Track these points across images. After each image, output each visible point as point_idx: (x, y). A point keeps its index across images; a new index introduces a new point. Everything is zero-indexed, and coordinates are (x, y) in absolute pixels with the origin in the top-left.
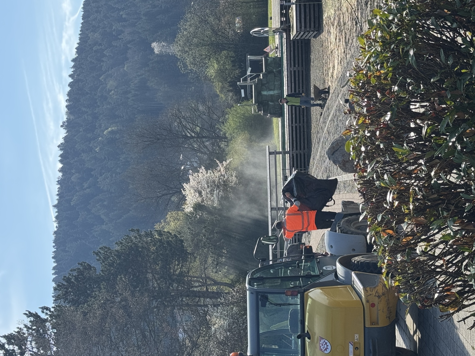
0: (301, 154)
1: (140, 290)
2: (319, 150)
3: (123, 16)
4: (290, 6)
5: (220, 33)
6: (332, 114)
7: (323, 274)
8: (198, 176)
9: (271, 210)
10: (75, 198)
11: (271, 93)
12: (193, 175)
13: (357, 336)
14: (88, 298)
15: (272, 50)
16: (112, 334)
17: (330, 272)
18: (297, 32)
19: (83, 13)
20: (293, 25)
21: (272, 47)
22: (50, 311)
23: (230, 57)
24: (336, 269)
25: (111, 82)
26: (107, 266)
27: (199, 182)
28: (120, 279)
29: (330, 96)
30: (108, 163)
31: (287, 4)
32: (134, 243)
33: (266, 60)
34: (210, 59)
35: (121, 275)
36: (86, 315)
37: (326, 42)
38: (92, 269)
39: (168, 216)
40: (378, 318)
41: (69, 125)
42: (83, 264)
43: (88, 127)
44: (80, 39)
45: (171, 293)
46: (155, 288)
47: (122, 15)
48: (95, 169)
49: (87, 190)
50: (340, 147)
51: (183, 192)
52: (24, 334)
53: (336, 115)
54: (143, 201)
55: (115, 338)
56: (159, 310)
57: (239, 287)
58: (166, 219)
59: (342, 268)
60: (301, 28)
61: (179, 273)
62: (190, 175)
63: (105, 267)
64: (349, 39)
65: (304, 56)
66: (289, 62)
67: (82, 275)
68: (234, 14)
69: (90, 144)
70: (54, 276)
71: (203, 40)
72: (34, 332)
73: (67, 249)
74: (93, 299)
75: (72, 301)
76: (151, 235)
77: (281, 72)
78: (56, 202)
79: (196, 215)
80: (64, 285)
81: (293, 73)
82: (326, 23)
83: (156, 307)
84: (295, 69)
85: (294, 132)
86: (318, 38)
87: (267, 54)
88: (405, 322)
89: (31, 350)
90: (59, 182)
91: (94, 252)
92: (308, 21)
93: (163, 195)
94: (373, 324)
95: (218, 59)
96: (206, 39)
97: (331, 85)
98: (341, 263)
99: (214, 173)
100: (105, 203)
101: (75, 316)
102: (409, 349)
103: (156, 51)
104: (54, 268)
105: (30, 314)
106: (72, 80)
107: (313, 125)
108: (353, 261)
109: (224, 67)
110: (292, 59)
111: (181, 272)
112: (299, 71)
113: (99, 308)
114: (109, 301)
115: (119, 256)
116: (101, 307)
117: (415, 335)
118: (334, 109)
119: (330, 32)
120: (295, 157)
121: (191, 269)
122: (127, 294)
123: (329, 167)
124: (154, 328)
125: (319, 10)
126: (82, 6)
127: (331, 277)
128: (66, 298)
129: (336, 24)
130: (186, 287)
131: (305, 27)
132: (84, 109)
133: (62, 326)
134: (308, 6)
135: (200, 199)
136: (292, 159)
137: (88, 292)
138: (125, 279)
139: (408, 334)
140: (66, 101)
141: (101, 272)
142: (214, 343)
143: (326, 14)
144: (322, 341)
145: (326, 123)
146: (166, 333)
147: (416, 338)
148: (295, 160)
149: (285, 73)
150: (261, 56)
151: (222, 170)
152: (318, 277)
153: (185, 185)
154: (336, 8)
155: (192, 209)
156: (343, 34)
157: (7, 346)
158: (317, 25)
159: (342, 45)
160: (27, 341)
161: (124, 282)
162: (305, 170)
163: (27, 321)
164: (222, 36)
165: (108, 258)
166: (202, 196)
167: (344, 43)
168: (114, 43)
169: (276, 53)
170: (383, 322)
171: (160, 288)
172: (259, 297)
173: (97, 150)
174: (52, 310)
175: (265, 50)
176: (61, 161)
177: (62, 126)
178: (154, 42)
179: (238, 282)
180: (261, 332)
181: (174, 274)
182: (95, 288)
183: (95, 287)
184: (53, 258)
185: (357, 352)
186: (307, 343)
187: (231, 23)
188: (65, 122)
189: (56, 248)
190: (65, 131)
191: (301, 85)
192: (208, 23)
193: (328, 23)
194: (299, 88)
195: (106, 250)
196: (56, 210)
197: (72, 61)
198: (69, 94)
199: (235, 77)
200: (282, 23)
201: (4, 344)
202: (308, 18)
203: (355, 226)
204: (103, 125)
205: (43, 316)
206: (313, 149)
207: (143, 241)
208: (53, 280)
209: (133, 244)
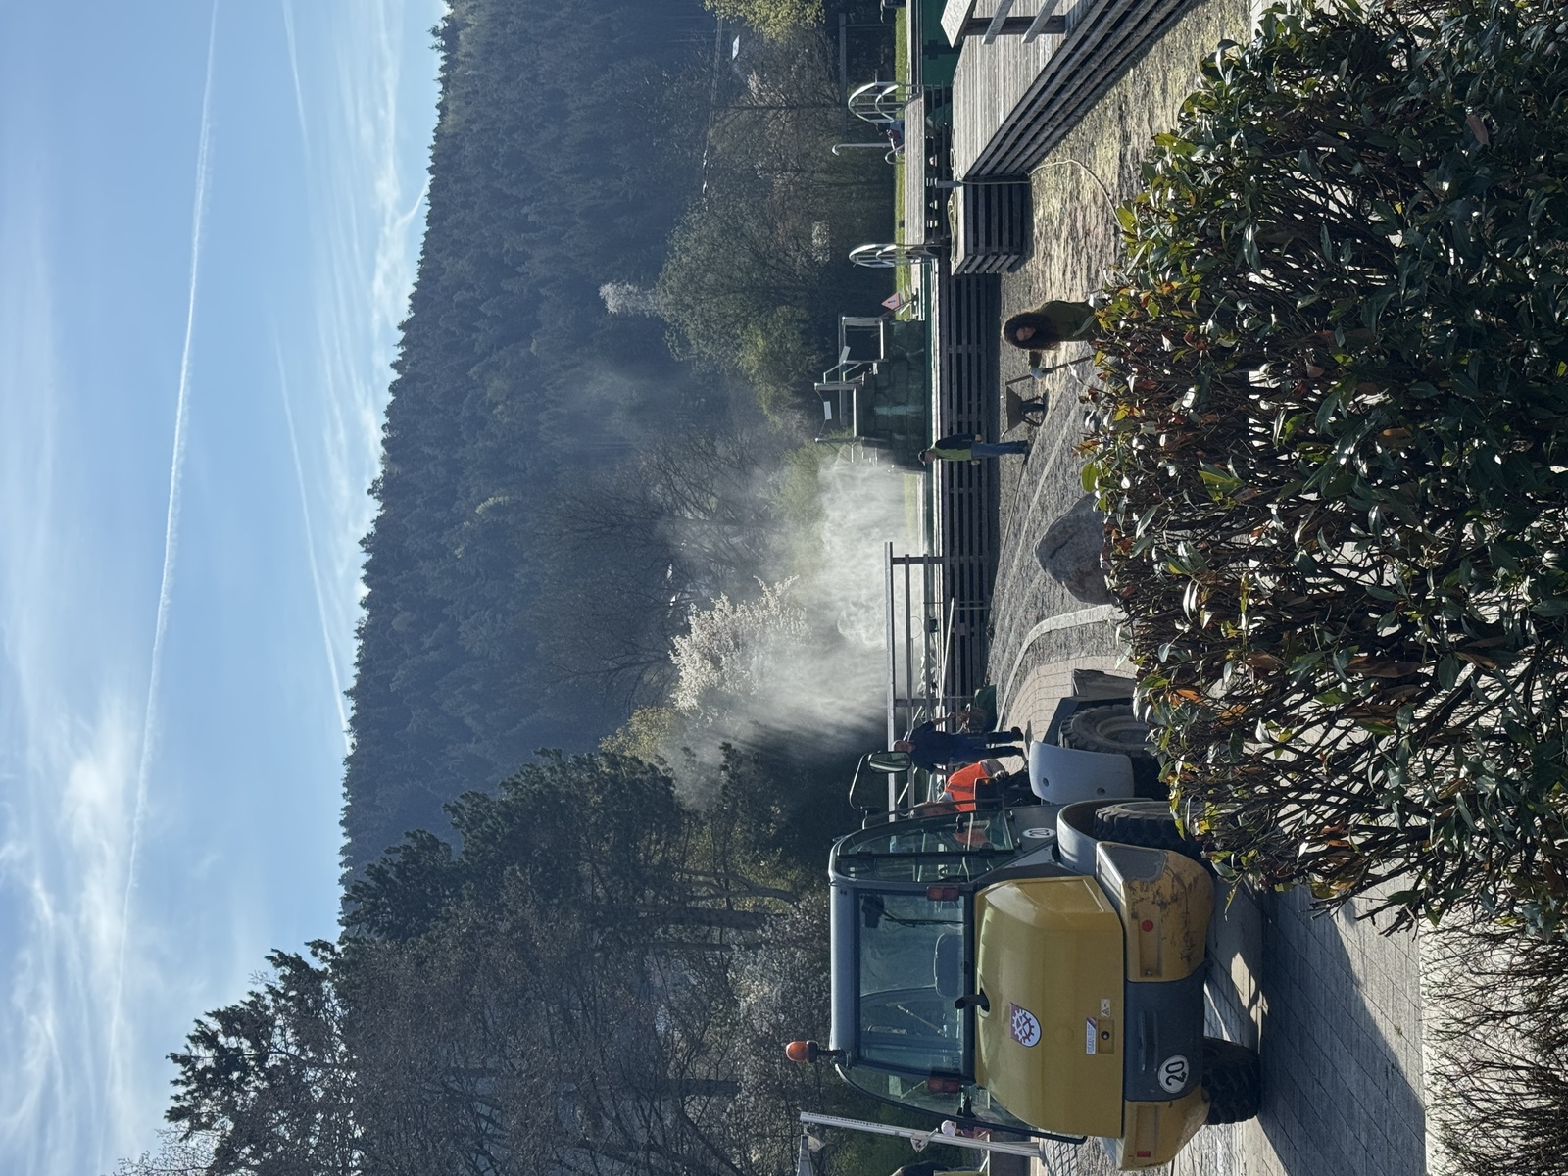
0: (971, 566)
1: (560, 903)
2: (1019, 552)
3: (531, 218)
4: (949, 191)
5: (773, 262)
6: (1051, 460)
7: (1022, 848)
8: (713, 619)
9: (895, 705)
10: (400, 673)
11: (900, 410)
12: (698, 616)
13: (1105, 1004)
14: (428, 920)
15: (904, 304)
16: (487, 1012)
17: (1040, 845)
18: (967, 254)
19: (430, 208)
20: (956, 238)
21: (904, 298)
22: (333, 953)
23: (798, 321)
24: (1056, 836)
25: (496, 383)
26: (478, 842)
27: (715, 634)
28: (510, 874)
29: (1048, 415)
30: (484, 586)
31: (944, 185)
32: (548, 785)
33: (888, 329)
34: (745, 327)
35: (513, 864)
36: (423, 963)
37: (1040, 280)
38: (441, 847)
39: (634, 719)
40: (1159, 959)
41: (388, 490)
42: (419, 835)
43: (437, 493)
44: (421, 273)
45: (637, 913)
46: (598, 899)
47: (527, 215)
48: (452, 602)
49: (432, 653)
50: (1071, 537)
51: (672, 657)
52: (267, 1008)
53: (1062, 462)
54: (571, 681)
55: (494, 1023)
56: (606, 957)
57: (810, 901)
58: (630, 726)
59: (1071, 832)
60: (976, 245)
61: (660, 862)
62: (691, 614)
63: (474, 845)
64: (1097, 272)
65: (982, 317)
66: (945, 333)
67: (415, 862)
68: (809, 213)
69: (440, 536)
70: (344, 870)
71: (731, 278)
72: (291, 1003)
73: (378, 802)
74: (441, 924)
75: (388, 929)
76: (593, 767)
77: (925, 359)
78: (352, 683)
79: (704, 717)
80: (369, 887)
81: (954, 360)
82: (1041, 234)
83: (600, 948)
84: (960, 351)
85: (956, 509)
86: (1018, 272)
87: (890, 315)
88: (1228, 974)
89: (284, 1050)
90: (361, 633)
91: (446, 805)
92: (994, 227)
93: (624, 666)
94: (1146, 974)
95: (766, 325)
96: (738, 274)
97: (1050, 389)
98: (1067, 820)
99: (751, 611)
100: (476, 687)
101: (396, 966)
102: (1238, 1042)
103: (612, 306)
104: (344, 850)
105: (281, 960)
106: (399, 377)
107: (1005, 490)
108: (1099, 816)
109: (781, 347)
110: (954, 324)
111: (665, 862)
112: (969, 355)
113: (456, 947)
114: (482, 928)
115: (508, 817)
116: (460, 944)
117: (1254, 1008)
118: (1057, 447)
119: (1049, 255)
120: (957, 573)
121: (691, 853)
122: (527, 912)
123: (1043, 594)
124: (595, 999)
125: (1022, 201)
126: (427, 190)
127: (1044, 857)
128: (374, 921)
129: (1064, 235)
130: (677, 898)
131: (988, 243)
132: (427, 450)
133: (362, 990)
134: (994, 191)
135: (715, 677)
136: (949, 576)
137: (430, 906)
138: (524, 874)
139: (1236, 1007)
140: (383, 428)
141: (463, 857)
142: (744, 1040)
143: (1041, 211)
144: (1019, 1015)
145: (1036, 483)
146: (626, 1014)
147: (1256, 1014)
148: (957, 580)
149: (936, 360)
150: (873, 319)
151: (772, 603)
152: (1011, 854)
153: (677, 640)
154: (1067, 195)
155: (694, 701)
156: (1084, 259)
157: (222, 1039)
158: (1017, 240)
159: (1080, 288)
160: (274, 1027)
161: (521, 881)
162: (981, 604)
163: (275, 976)
164: (778, 269)
165: (481, 821)
166: (721, 669)
167: (1085, 283)
168: (506, 285)
169: (914, 311)
170: (1172, 970)
171: (611, 899)
172: (862, 902)
173: (458, 552)
174: (338, 948)
175: (885, 303)
176: (366, 580)
177: (370, 492)
178: (605, 282)
179: (808, 888)
180: (864, 993)
181: (646, 866)
182: (448, 897)
183: (447, 893)
184: (342, 823)
185: (1107, 1044)
186: (981, 1020)
187: (801, 237)
188: (378, 482)
189: (350, 800)
190: (379, 504)
191: (974, 390)
192: (742, 235)
193: (1046, 233)
194: (970, 398)
195: (477, 799)
196: (353, 703)
197: (399, 328)
198: (390, 411)
199: (810, 372)
200: (929, 232)
201: (215, 1035)
202: (995, 220)
203: (1107, 731)
204: (474, 491)
205: (315, 964)
206: (1002, 551)
207: (571, 780)
208: (342, 881)
209: (545, 786)
